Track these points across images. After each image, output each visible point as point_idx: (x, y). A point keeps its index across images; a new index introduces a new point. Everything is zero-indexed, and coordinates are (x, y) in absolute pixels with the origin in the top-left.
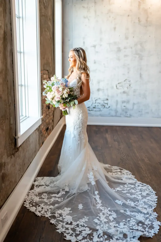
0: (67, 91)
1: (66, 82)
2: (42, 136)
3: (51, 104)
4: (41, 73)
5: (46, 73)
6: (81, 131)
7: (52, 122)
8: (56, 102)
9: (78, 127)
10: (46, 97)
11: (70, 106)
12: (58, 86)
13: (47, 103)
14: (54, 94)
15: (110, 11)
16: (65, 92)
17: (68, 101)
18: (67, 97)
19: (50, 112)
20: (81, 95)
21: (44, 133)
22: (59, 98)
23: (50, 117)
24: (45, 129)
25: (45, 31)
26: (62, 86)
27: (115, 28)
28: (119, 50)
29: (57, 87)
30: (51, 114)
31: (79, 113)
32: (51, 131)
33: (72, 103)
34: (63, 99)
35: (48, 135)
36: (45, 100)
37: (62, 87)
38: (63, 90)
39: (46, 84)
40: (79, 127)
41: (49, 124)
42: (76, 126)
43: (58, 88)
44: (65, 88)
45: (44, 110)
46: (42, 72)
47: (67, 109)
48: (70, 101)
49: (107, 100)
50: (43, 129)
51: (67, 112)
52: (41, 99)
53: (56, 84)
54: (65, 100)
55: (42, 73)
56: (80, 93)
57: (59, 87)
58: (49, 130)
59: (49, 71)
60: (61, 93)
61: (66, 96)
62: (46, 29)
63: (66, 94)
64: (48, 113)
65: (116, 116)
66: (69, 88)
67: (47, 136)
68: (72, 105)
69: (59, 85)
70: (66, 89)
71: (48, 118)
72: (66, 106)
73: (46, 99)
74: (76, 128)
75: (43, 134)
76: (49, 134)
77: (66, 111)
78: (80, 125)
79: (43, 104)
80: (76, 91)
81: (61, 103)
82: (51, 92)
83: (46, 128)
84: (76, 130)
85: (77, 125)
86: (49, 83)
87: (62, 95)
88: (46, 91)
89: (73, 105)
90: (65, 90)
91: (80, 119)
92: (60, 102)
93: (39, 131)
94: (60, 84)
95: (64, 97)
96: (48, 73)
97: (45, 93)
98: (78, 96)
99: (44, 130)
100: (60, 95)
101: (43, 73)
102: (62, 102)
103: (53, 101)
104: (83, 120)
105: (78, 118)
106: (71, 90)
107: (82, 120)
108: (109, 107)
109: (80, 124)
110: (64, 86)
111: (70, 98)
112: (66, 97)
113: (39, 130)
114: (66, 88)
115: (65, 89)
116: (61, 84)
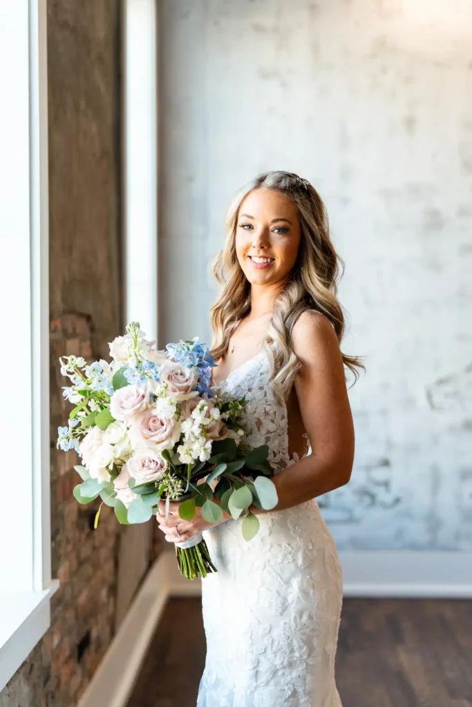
0: (207, 422)
1: (199, 365)
2: (53, 697)
3: (107, 500)
4: (52, 330)
5: (79, 330)
6: (300, 690)
7: (108, 597)
8: (134, 488)
9: (278, 662)
10: (79, 461)
11: (221, 518)
12: (150, 387)
13: (84, 494)
14: (121, 441)
15: (382, 46)
16: (192, 426)
17: (213, 483)
18: (202, 459)
19: (97, 543)
20: (295, 455)
21: (65, 672)
22: (153, 465)
23: (100, 573)
24: (67, 653)
25: (77, 108)
26: (170, 386)
27: (410, 123)
28: (434, 222)
29: (142, 392)
30: (105, 552)
31: (282, 571)
32: (101, 649)
33: (238, 499)
34: (179, 471)
35: (86, 680)
36: (74, 479)
37: (175, 397)
38: (178, 413)
39: (76, 378)
40: (286, 663)
41: (91, 612)
42: (270, 655)
43: (146, 400)
44: (196, 400)
45: (68, 541)
46: (58, 323)
47: (207, 535)
48: (225, 485)
49: (386, 463)
50: (56, 654)
51: (206, 558)
52: (52, 474)
53: (138, 378)
54: (193, 481)
55: (60, 327)
56: (286, 444)
57: (155, 397)
58: (93, 647)
59: (94, 318)
60: (170, 435)
61: (197, 450)
62: (83, 104)
63: (202, 440)
64: (86, 552)
65: (432, 546)
66: (216, 405)
67: (82, 687)
68: (236, 512)
69: (158, 380)
70: (201, 409)
71: (88, 580)
72: (200, 517)
73: (77, 468)
74: (264, 667)
75: (58, 686)
76: (90, 675)
77: (202, 546)
78: (292, 651)
79: (60, 508)
80: (263, 431)
81: (168, 500)
82: (104, 429)
83: (77, 642)
84: (267, 683)
85: (275, 654)
86: (98, 375)
87: (175, 450)
88: (80, 424)
89: (242, 515)
90: (196, 413)
91: (292, 612)
92: (159, 494)
93: (36, 672)
94: (164, 377)
95: (185, 458)
96: (92, 329)
97: (70, 433)
98: (278, 459)
99: (62, 659)
100: (161, 447)
101: (65, 331)
102: (175, 488)
103: (119, 483)
104: (310, 617)
105: (280, 600)
106: (231, 416)
107: (305, 618)
108: (397, 501)
109: (290, 645)
110: (186, 390)
111: (222, 468)
112: (198, 461)
113: (32, 666)
114: (202, 402)
115: (192, 410)
116: (169, 378)
